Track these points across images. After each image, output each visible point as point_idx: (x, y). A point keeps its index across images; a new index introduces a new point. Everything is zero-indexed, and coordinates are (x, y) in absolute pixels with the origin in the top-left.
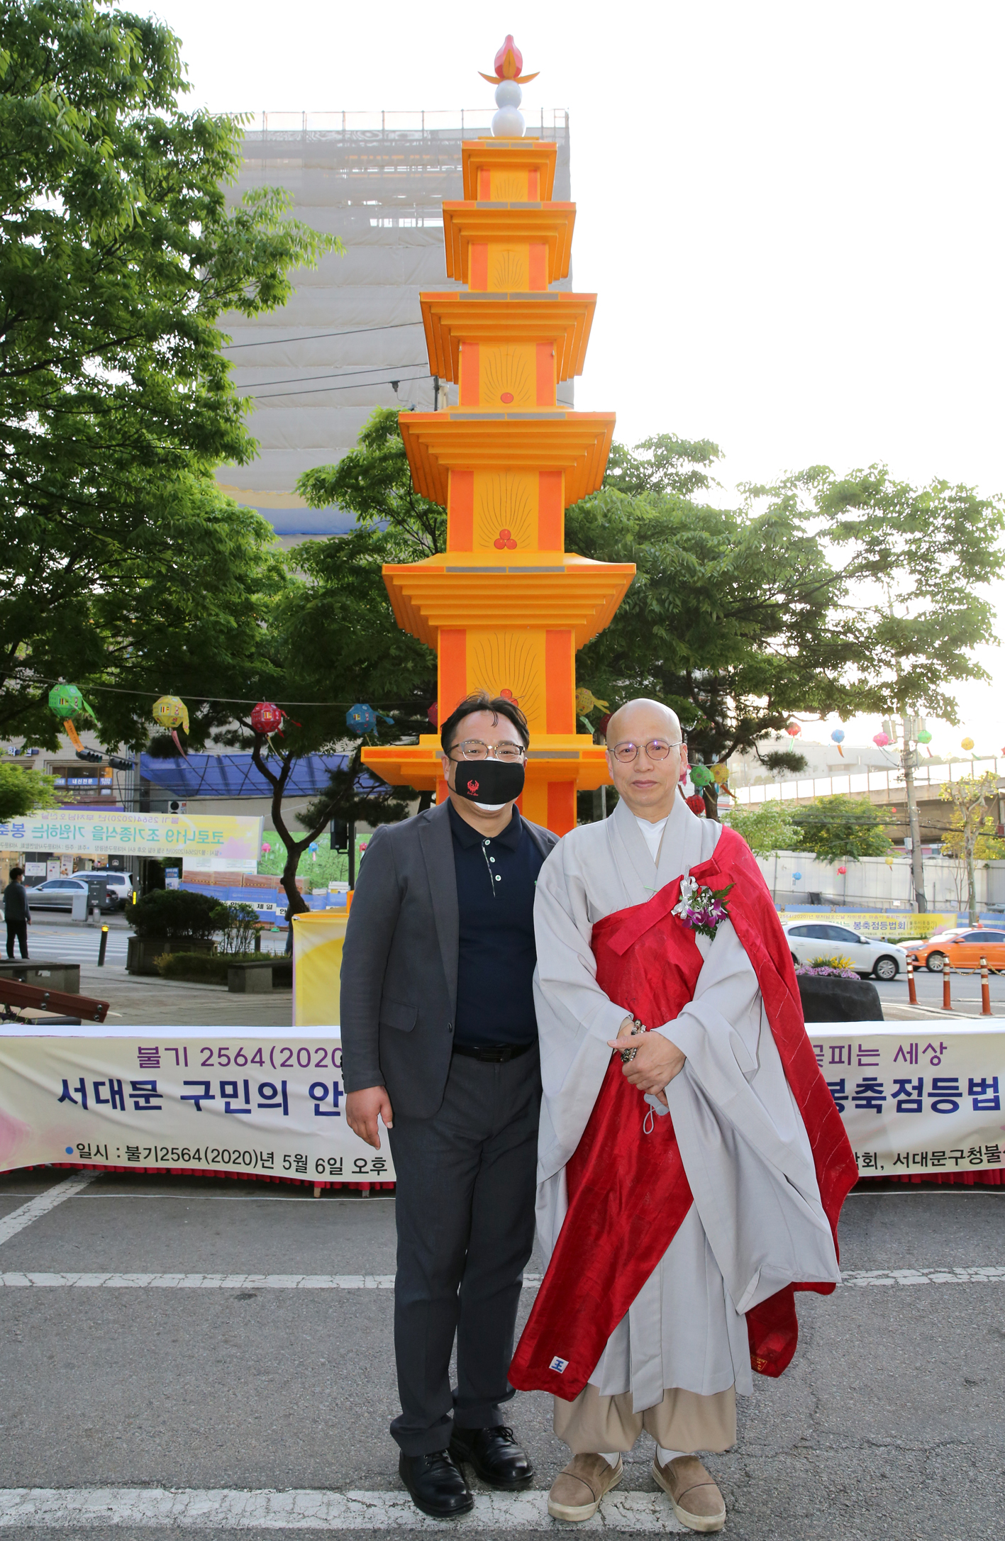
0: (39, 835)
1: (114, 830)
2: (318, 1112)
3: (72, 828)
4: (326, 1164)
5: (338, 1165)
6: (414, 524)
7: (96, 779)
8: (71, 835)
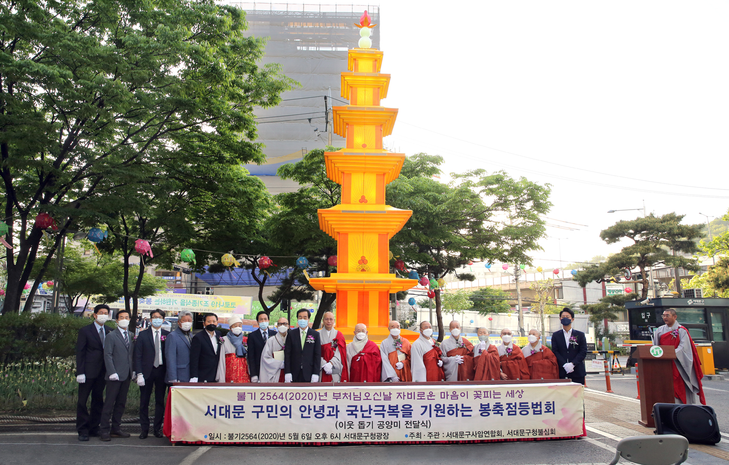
0: (158, 303)
1: (190, 302)
2: (302, 417)
3: (172, 300)
4: (305, 436)
5: (310, 436)
6: (323, 186)
7: (174, 277)
8: (171, 303)
